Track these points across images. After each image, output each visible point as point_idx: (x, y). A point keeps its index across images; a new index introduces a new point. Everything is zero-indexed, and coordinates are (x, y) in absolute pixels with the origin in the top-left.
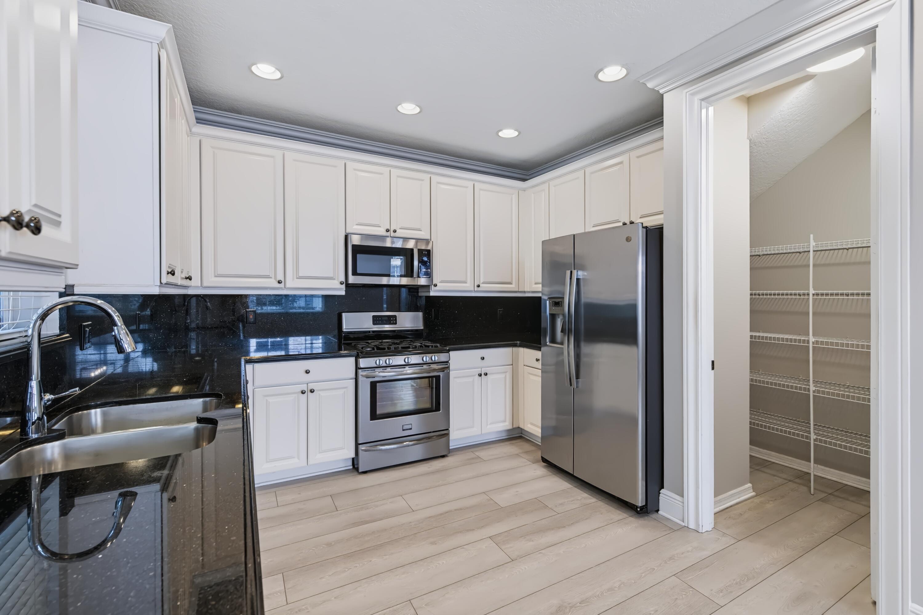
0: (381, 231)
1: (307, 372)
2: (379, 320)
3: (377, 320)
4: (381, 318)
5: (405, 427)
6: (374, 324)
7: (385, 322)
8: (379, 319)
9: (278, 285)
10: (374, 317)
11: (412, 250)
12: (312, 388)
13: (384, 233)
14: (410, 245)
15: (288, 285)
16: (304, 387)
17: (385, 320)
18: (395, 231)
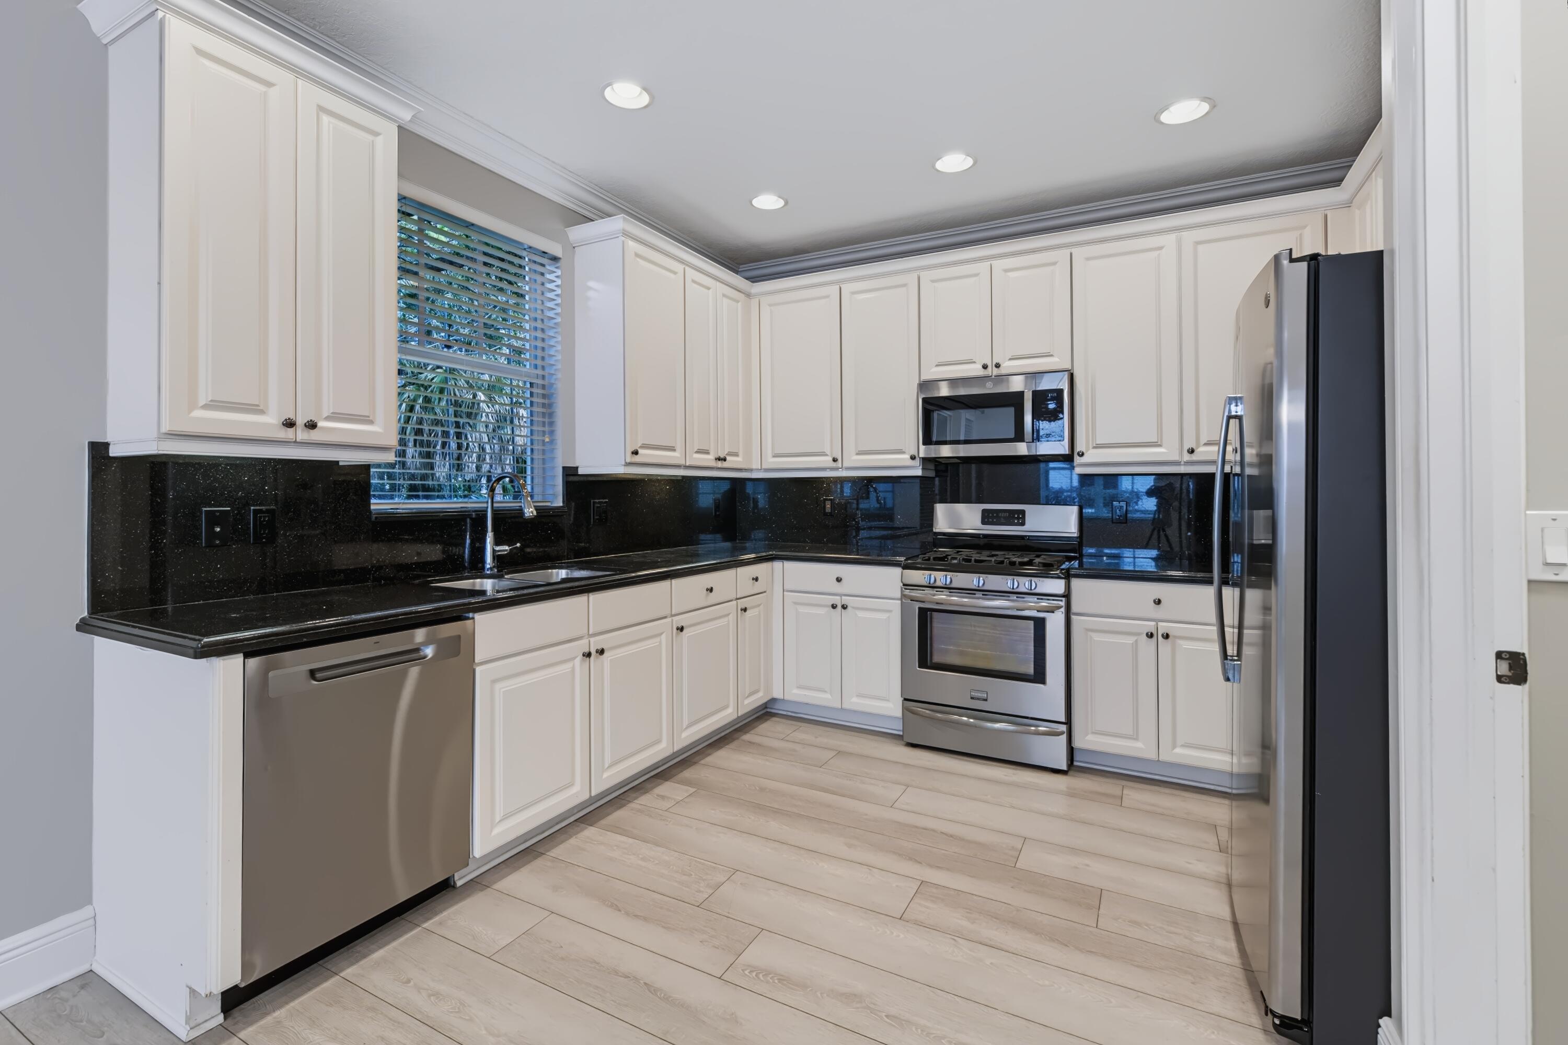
0: (975, 370)
1: (839, 580)
2: (993, 517)
3: (988, 518)
4: (997, 515)
5: (974, 694)
6: (983, 523)
7: (1002, 520)
8: (993, 515)
9: (834, 465)
10: (984, 511)
11: (1021, 395)
12: (845, 603)
13: (982, 372)
14: (1017, 384)
15: (846, 464)
16: (837, 600)
17: (1005, 518)
18: (998, 366)
